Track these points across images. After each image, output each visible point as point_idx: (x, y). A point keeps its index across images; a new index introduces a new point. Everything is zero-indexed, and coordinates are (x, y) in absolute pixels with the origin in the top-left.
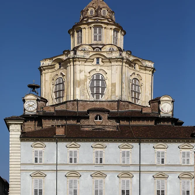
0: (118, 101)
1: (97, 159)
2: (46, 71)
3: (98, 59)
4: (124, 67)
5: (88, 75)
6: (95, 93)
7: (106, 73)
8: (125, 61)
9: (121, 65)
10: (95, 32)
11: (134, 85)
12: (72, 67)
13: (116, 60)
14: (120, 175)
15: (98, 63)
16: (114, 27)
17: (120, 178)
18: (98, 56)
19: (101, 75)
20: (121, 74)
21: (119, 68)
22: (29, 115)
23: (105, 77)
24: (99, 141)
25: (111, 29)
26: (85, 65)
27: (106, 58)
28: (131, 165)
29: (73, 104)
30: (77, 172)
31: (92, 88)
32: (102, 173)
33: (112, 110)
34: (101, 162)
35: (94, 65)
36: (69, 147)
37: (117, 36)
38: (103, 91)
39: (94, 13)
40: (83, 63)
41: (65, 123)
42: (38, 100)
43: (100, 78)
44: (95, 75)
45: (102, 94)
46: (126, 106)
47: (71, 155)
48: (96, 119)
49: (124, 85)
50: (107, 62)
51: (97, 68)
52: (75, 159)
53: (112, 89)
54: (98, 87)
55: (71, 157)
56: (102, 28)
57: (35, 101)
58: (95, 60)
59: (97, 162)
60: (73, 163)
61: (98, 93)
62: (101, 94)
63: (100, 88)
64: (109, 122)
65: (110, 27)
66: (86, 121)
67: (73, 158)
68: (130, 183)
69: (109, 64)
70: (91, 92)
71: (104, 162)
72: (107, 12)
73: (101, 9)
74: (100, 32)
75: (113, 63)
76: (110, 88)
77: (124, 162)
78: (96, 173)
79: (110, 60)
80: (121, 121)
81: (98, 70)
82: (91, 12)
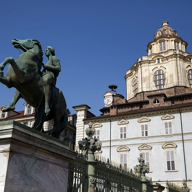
0: (175, 87)
1: (143, 132)
2: (129, 78)
3: (158, 59)
4: (178, 61)
5: (152, 72)
6: (158, 85)
7: (165, 68)
8: (178, 56)
9: (175, 60)
10: (161, 45)
11: (191, 75)
12: (140, 69)
13: (171, 56)
14: (164, 146)
15: (159, 62)
16: (174, 39)
17: (165, 149)
18: (158, 57)
19: (161, 71)
20: (176, 66)
21: (174, 62)
22: (107, 107)
23: (164, 71)
24: (144, 116)
25: (172, 40)
26: (149, 66)
27: (164, 57)
28: (174, 135)
29: (141, 95)
30: (126, 147)
31: (155, 81)
32: (148, 145)
33: (171, 95)
34: (147, 135)
35: (156, 65)
36: (120, 124)
37: (178, 45)
38: (164, 83)
39: (160, 34)
40: (147, 64)
41: (131, 109)
42: (113, 96)
43: (161, 73)
44: (157, 72)
45: (164, 85)
46: (182, 90)
47: (121, 131)
48: (155, 102)
49: (180, 75)
50: (165, 60)
51: (158, 66)
52: (125, 134)
53: (170, 79)
54: (160, 80)
55: (122, 133)
56: (165, 41)
57: (111, 97)
58: (157, 60)
59: (143, 135)
60: (123, 138)
61: (160, 85)
62: (162, 85)
63: (162, 80)
64: (165, 104)
65: (171, 39)
66: (147, 105)
67: (123, 133)
68: (174, 153)
69: (166, 61)
70: (155, 84)
71: (149, 135)
72: (170, 32)
73: (165, 30)
74: (164, 44)
75: (169, 60)
76: (169, 79)
77: (167, 133)
78: (142, 145)
79: (167, 58)
80: (175, 102)
81: (159, 67)
82: (159, 34)
